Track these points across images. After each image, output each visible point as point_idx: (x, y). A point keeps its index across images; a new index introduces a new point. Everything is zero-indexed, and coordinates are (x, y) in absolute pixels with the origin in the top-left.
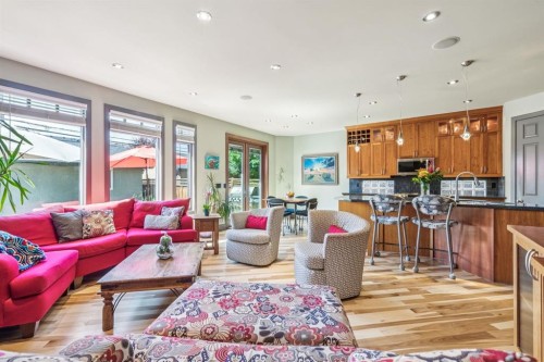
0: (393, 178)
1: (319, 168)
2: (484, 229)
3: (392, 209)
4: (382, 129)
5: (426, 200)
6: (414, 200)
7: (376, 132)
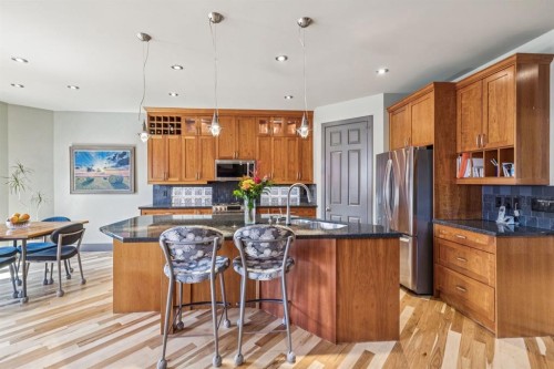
0: (210, 183)
1: (102, 167)
2: (324, 267)
3: (200, 253)
4: (196, 119)
5: (254, 235)
6: (237, 234)
7: (189, 123)
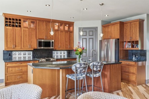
2: (106, 73)
3: (84, 70)
5: (97, 64)
